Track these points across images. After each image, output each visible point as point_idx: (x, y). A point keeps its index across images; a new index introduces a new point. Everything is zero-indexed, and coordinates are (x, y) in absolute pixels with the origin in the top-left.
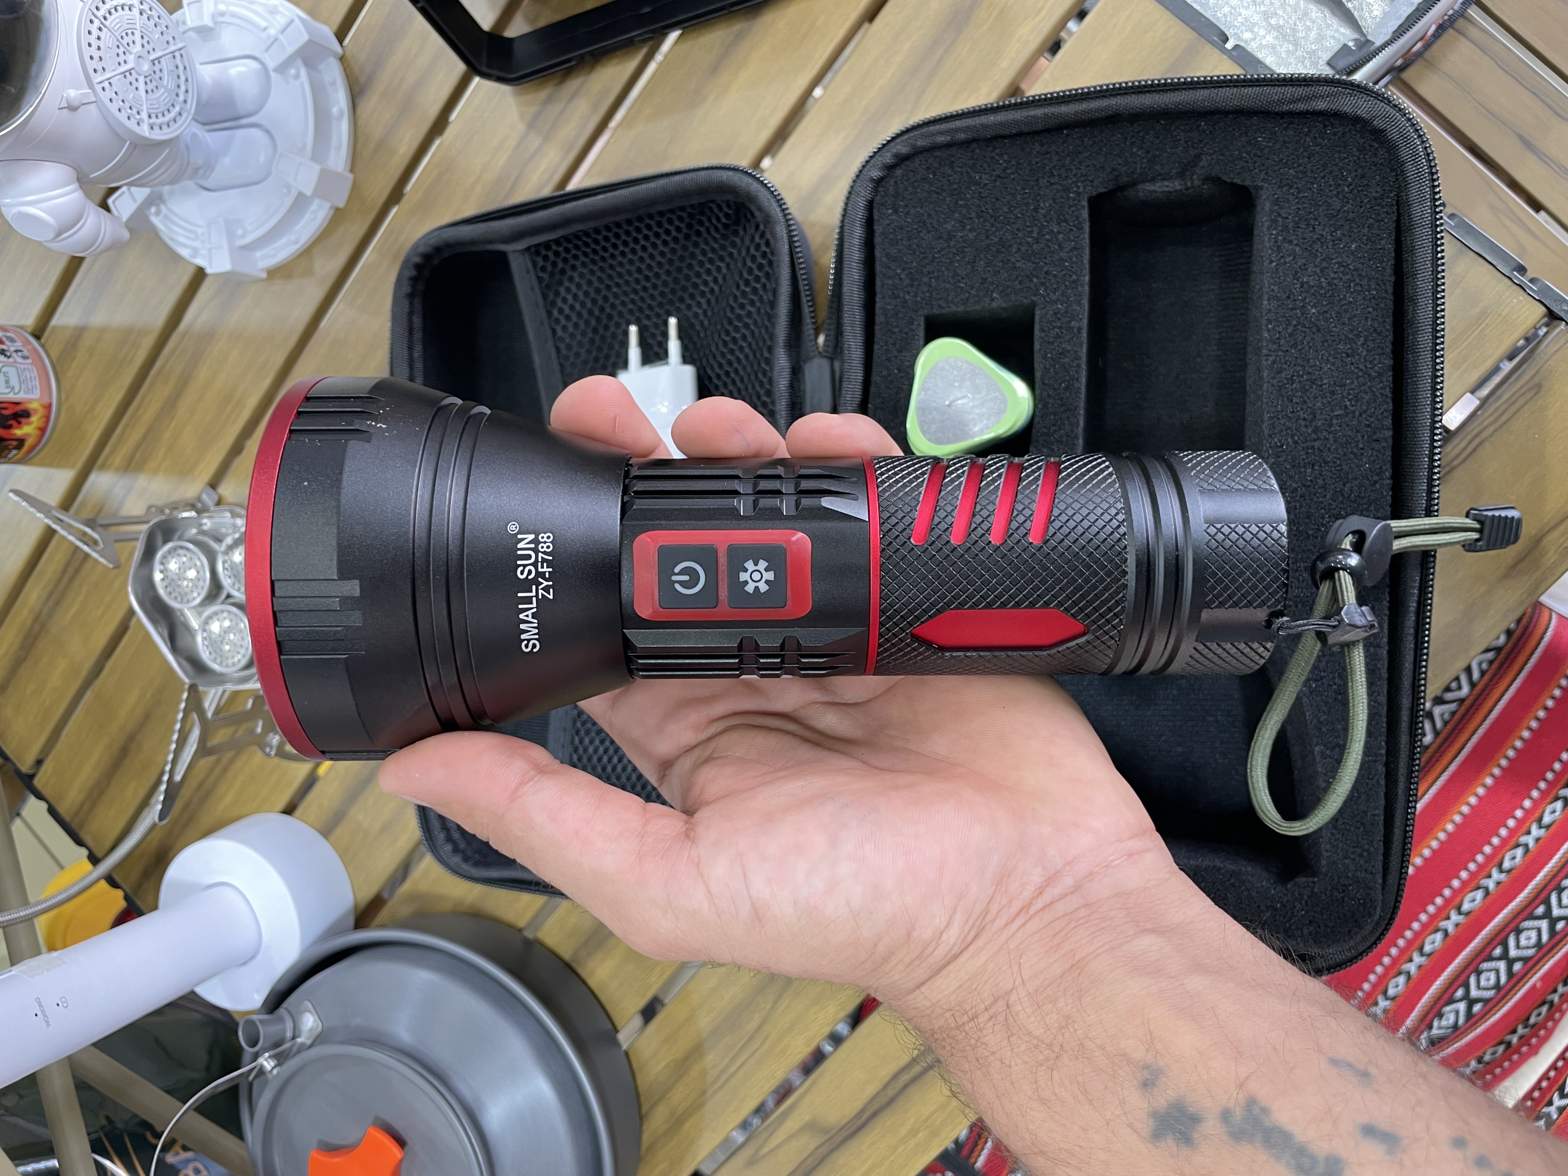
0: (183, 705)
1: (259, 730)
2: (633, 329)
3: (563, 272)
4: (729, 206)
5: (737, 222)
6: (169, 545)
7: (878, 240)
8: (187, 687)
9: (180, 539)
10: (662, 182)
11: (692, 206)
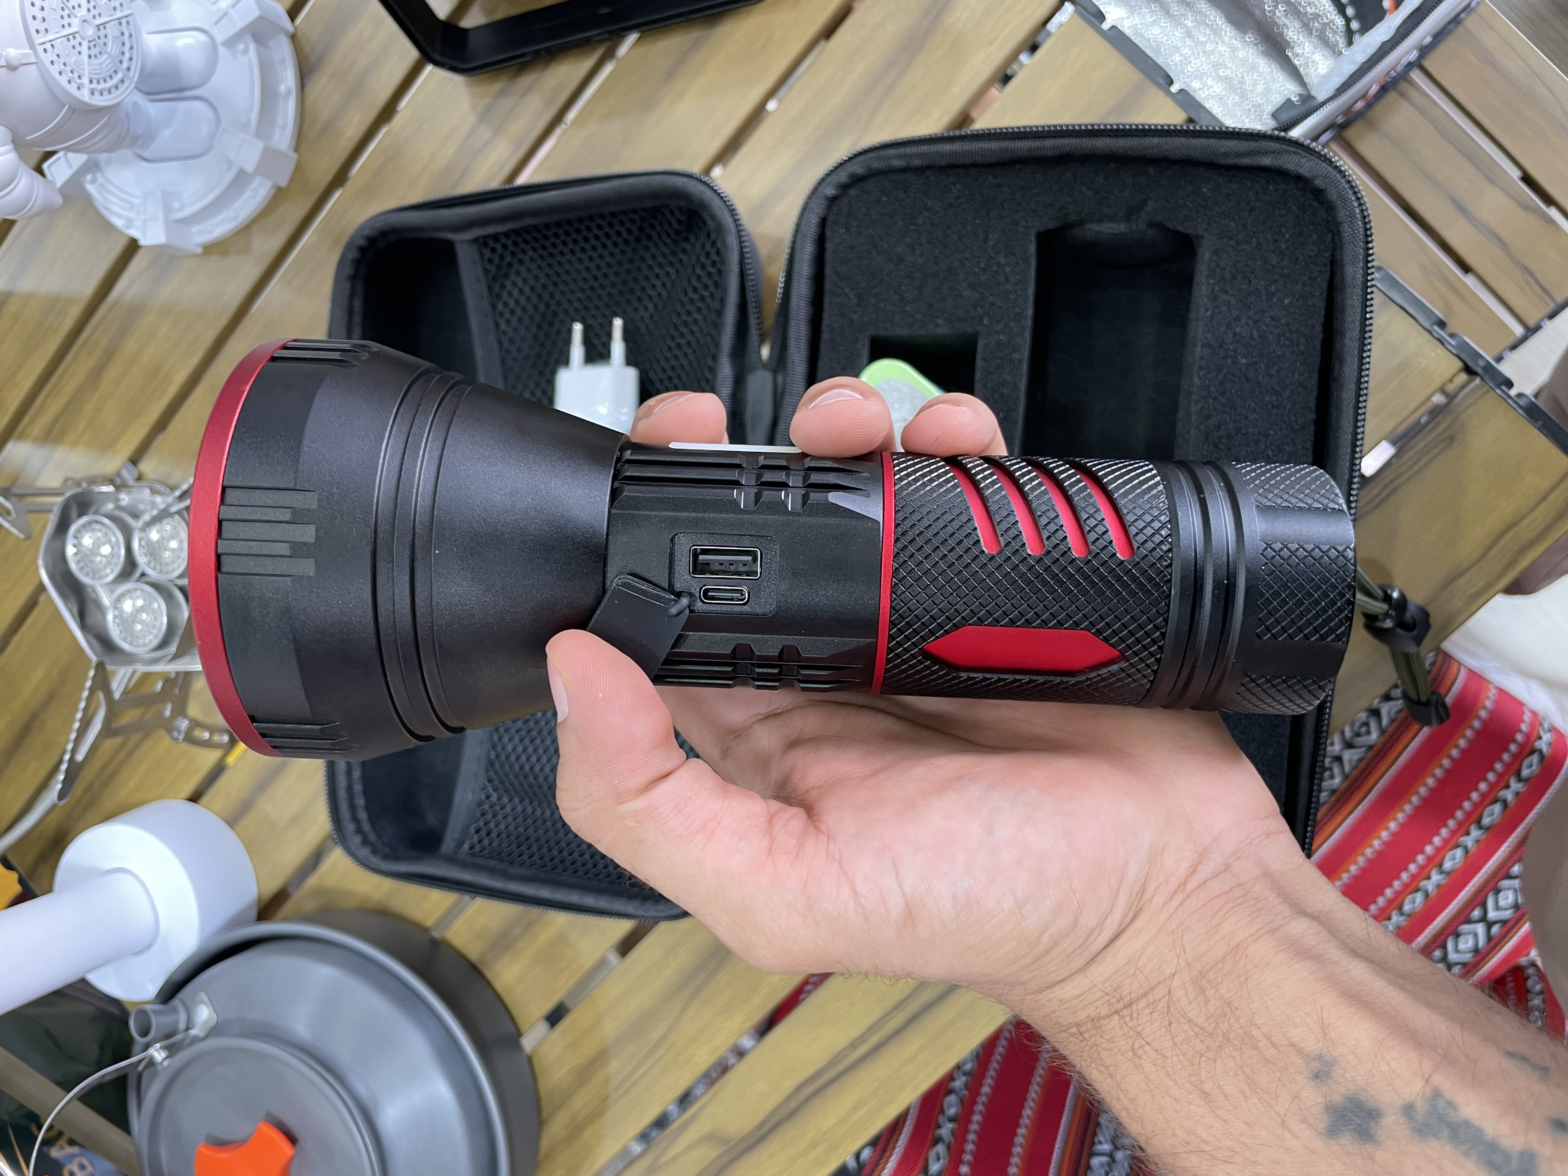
0: (89, 684)
1: (168, 713)
2: (578, 328)
3: (510, 265)
4: (681, 212)
5: (689, 229)
6: (84, 519)
7: (829, 257)
8: (94, 664)
9: (96, 512)
10: (616, 183)
11: (645, 210)
